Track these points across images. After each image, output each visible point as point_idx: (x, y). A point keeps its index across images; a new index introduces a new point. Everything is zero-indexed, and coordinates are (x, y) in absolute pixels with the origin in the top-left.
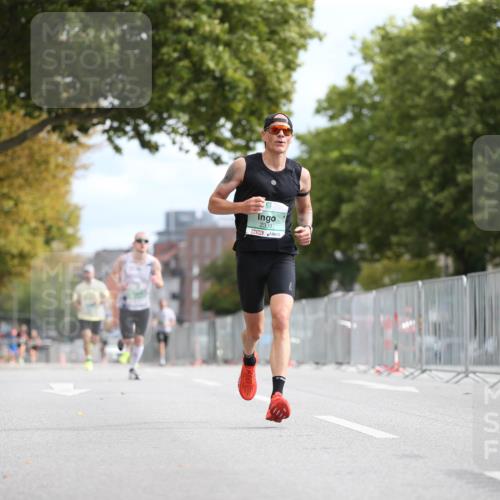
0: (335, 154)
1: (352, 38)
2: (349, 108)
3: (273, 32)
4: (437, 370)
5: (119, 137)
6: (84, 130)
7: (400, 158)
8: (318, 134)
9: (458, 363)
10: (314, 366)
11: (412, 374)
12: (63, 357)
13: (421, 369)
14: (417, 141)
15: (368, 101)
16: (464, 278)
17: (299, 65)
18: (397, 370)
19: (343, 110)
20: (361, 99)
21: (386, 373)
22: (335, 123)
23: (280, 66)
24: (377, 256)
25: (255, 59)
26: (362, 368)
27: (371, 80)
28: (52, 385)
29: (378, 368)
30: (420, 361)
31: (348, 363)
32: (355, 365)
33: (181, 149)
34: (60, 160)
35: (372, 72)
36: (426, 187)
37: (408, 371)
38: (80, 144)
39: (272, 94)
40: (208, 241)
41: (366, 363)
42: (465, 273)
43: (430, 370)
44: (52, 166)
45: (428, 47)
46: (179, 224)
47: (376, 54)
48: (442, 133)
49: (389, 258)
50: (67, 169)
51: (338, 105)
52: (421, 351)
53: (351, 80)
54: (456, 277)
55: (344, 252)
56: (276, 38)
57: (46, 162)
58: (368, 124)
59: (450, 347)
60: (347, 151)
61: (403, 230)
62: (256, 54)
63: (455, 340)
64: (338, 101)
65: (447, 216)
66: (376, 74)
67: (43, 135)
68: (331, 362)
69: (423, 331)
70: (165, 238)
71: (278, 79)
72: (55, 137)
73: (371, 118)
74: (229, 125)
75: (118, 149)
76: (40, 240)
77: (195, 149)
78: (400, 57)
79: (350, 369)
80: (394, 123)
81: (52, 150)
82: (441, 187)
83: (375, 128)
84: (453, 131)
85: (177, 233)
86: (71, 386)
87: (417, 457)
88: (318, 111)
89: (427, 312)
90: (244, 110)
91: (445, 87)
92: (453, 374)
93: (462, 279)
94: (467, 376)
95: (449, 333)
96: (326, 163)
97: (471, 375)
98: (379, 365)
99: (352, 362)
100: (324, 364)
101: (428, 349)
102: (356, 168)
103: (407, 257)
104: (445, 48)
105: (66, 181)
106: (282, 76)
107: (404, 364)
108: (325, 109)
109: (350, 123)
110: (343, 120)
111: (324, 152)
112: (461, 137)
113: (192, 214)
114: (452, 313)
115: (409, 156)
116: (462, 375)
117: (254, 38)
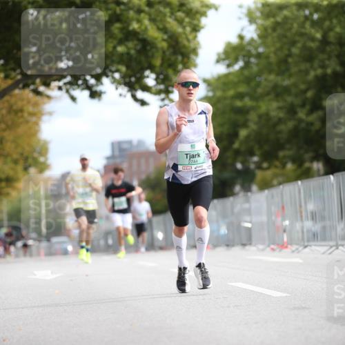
0: (231, 93)
2: (240, 57)
3: (182, 5)
4: (315, 245)
5: (74, 89)
6: (47, 85)
7: (278, 92)
8: (219, 78)
9: (331, 240)
10: (225, 248)
11: (297, 249)
12: (42, 252)
13: (304, 245)
14: (293, 80)
15: (254, 52)
16: (332, 177)
17: (203, 28)
18: (286, 247)
19: (236, 60)
20: (249, 51)
21: (278, 250)
23: (188, 29)
24: (265, 165)
25: (168, 26)
26: (261, 247)
27: (255, 36)
28: (36, 272)
29: (272, 246)
30: (303, 239)
31: (250, 244)
32: (255, 245)
33: (121, 95)
34: (31, 109)
35: (256, 30)
36: (302, 114)
37: (294, 247)
38: (49, 97)
39: (183, 50)
40: (143, 162)
41: (263, 244)
42: (332, 173)
43: (310, 246)
44: (26, 115)
45: (298, 10)
46: (121, 150)
47: (258, 18)
48: (312, 74)
49: (276, 167)
50: (38, 115)
51: (233, 56)
52: (303, 232)
53: (241, 37)
54: (325, 177)
55: (243, 163)
56: (184, 8)
57: (21, 111)
58: (255, 69)
59: (324, 228)
60: (242, 89)
61: (288, 146)
62: (169, 23)
63: (328, 223)
64: (232, 53)
65: (317, 132)
66: (259, 32)
67: (17, 91)
68: (238, 244)
69: (304, 218)
70: (112, 161)
71: (188, 40)
72: (28, 93)
73: (257, 65)
74: (153, 76)
75: (73, 99)
76: (20, 168)
77: (129, 95)
78: (279, 19)
79: (252, 248)
81: (25, 102)
82: (311, 112)
83: (260, 73)
84: (319, 71)
85: (120, 156)
86: (49, 272)
87: (304, 308)
88: (218, 61)
89: (306, 203)
90: (162, 65)
91: (313, 39)
92: (328, 247)
93: (330, 178)
94: (337, 248)
95: (323, 218)
96: (225, 98)
97: (340, 248)
98: (273, 244)
99: (253, 243)
100: (233, 246)
101: (308, 231)
102: (248, 102)
103: (290, 166)
104: (307, 12)
105: (37, 124)
106: (191, 37)
107: (291, 242)
108: (224, 60)
109: (242, 69)
110: (237, 67)
111: (224, 91)
112: (324, 76)
113: (130, 142)
114: (324, 203)
115: (287, 90)
116: (334, 248)
117: (167, 10)
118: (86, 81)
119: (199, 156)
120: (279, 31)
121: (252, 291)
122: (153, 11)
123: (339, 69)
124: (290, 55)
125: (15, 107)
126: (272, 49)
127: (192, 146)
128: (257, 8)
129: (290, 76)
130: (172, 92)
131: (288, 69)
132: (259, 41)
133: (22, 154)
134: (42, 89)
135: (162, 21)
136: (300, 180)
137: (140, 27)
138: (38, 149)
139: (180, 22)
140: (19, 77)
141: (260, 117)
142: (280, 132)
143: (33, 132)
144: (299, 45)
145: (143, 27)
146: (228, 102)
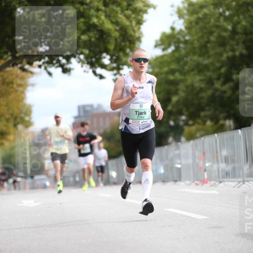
0: (166, 69)
1: (172, 6)
2: (173, 43)
3: (129, 5)
4: (228, 181)
5: (50, 67)
6: (31, 64)
7: (200, 69)
8: (157, 58)
9: (239, 177)
10: (162, 183)
11: (215, 184)
12: (28, 186)
13: (219, 181)
14: (211, 60)
15: (182, 39)
16: (240, 131)
17: (145, 21)
18: (207, 183)
19: (169, 46)
20: (179, 39)
21: (201, 184)
22: (166, 52)
23: (134, 23)
24: (191, 122)
25: (119, 20)
26: (188, 182)
27: (183, 28)
28: (23, 201)
29: (196, 182)
30: (219, 177)
31: (180, 180)
32: (184, 181)
33: (85, 71)
34: (19, 81)
35: (184, 23)
36: (218, 85)
37: (213, 183)
38: (32, 73)
39: (130, 38)
40: (101, 120)
41: (189, 180)
42: (240, 128)
43: (224, 181)
44: (15, 86)
45: (214, 9)
46: (85, 112)
47: (185, 14)
48: (225, 56)
49: (199, 124)
50: (24, 86)
51: (167, 42)
52: (219, 171)
53: (173, 29)
54: (235, 131)
55: (174, 121)
56: (131, 7)
57: (12, 83)
58: (183, 52)
59: (234, 168)
60: (174, 66)
61: (207, 108)
62: (120, 18)
63: (237, 165)
64: (166, 40)
65: (229, 98)
66: (186, 25)
67: (8, 69)
68: (171, 180)
69: (219, 161)
70: (78, 120)
71: (134, 31)
72: (16, 70)
73: (185, 49)
74: (108, 57)
75: (50, 74)
76: (11, 125)
77: (91, 71)
78: (200, 15)
79: (182, 184)
80: (198, 51)
81: (14, 76)
82: (224, 83)
83: (187, 55)
84: (230, 54)
85: (84, 116)
86: (33, 201)
88: (156, 46)
89: (221, 150)
90: (115, 49)
91: (226, 30)
92: (237, 183)
93: (238, 132)
94: (244, 183)
95: (233, 161)
96: (161, 74)
97: (246, 183)
98: (197, 180)
99: (182, 179)
100: (168, 181)
101: (223, 171)
102: (178, 76)
103: (209, 123)
104: (221, 10)
105: (23, 92)
106: (136, 29)
107: (210, 179)
108: (160, 45)
109: (173, 52)
110: (170, 50)
111: (160, 68)
112: (234, 57)
113: (92, 106)
114: (234, 150)
115: (206, 67)
116: (241, 183)
117: (118, 9)
118: (59, 61)
119: (145, 113)
120: (201, 24)
121: (182, 215)
122: (107, 9)
123: (244, 52)
124: (208, 42)
125: (7, 80)
126: (196, 37)
127: (141, 106)
128: (184, 7)
129: (209, 57)
130: (122, 69)
131: (207, 52)
132: (186, 32)
133: (12, 115)
134: (27, 67)
135: (114, 17)
136: (217, 133)
137: (98, 21)
138: (24, 111)
139: (128, 17)
140: (10, 58)
141: (187, 87)
142: (202, 98)
143: (21, 98)
144: (216, 34)
145: (101, 22)
146: (163, 76)
